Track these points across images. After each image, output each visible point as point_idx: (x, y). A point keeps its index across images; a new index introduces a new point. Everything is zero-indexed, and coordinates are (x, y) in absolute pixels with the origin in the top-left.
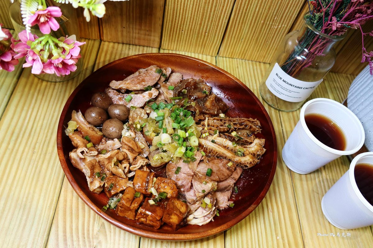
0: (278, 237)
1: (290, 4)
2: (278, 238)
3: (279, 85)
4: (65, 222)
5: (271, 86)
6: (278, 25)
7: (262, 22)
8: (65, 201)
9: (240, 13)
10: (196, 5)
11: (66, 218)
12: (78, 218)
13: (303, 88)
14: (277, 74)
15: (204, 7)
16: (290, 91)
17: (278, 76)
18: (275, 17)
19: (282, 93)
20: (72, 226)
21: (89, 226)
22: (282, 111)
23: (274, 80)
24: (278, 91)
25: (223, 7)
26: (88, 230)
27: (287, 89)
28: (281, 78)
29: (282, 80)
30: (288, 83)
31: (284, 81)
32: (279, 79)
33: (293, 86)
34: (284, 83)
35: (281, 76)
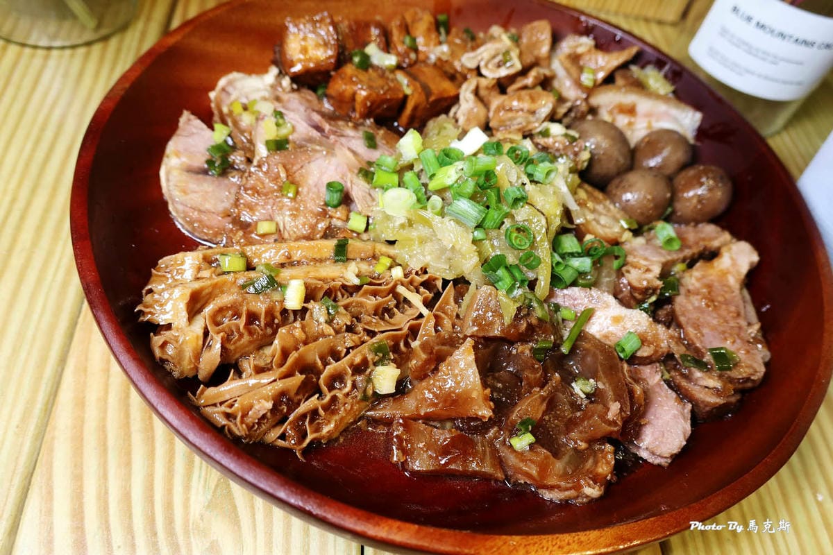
0: (818, 495)
2: (820, 498)
3: (741, 44)
4: (78, 478)
5: (712, 52)
8: (80, 403)
11: (82, 464)
12: (128, 464)
13: (816, 46)
14: (735, 10)
16: (776, 60)
17: (741, 13)
19: (748, 71)
20: (106, 493)
21: (169, 491)
23: (724, 32)
24: (734, 67)
26: (169, 506)
27: (768, 54)
28: (749, 19)
29: (754, 22)
30: (772, 31)
31: (761, 26)
32: (744, 23)
33: (787, 38)
34: (760, 32)
35: (750, 13)
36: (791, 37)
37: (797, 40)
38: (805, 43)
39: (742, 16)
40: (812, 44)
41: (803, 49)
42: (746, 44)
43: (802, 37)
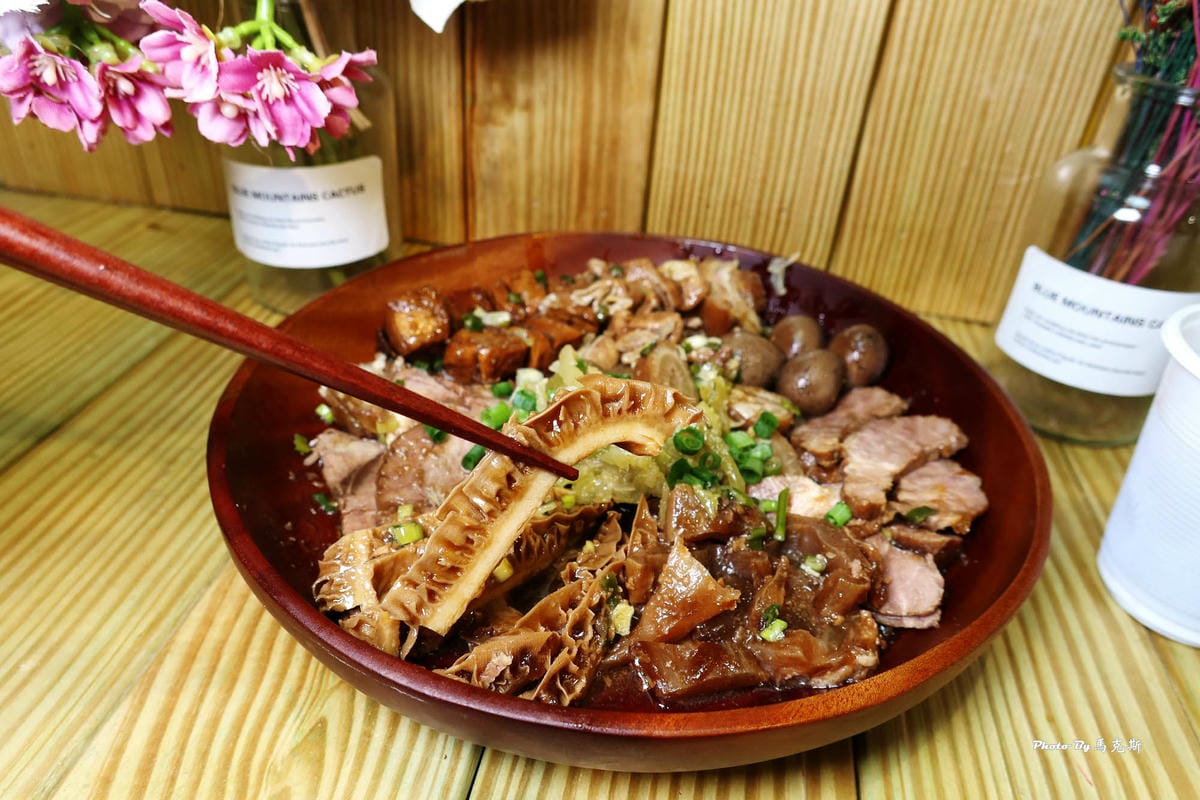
1: (1052, 96)
3: (1050, 326)
4: (174, 695)
5: (1020, 339)
6: (1021, 175)
7: (965, 163)
8: (208, 622)
9: (890, 133)
10: (749, 113)
11: (184, 682)
12: (229, 690)
13: (1146, 323)
14: (1037, 287)
15: (774, 119)
16: (1097, 343)
17: (1042, 290)
18: (1004, 146)
19: (1064, 358)
22: (1073, 442)
23: (1029, 314)
24: (1047, 353)
25: (834, 113)
27: (1085, 336)
28: (1054, 296)
29: (1060, 299)
30: (1083, 308)
31: (1069, 303)
32: (1049, 302)
33: (1104, 315)
34: (1068, 311)
35: (1055, 289)
36: (1110, 314)
37: (1117, 318)
38: (1128, 320)
39: (1044, 293)
40: (1140, 322)
41: (1128, 327)
42: (1055, 325)
43: (1124, 313)
